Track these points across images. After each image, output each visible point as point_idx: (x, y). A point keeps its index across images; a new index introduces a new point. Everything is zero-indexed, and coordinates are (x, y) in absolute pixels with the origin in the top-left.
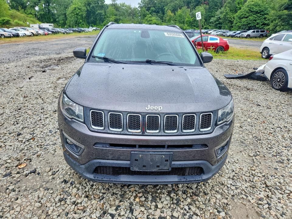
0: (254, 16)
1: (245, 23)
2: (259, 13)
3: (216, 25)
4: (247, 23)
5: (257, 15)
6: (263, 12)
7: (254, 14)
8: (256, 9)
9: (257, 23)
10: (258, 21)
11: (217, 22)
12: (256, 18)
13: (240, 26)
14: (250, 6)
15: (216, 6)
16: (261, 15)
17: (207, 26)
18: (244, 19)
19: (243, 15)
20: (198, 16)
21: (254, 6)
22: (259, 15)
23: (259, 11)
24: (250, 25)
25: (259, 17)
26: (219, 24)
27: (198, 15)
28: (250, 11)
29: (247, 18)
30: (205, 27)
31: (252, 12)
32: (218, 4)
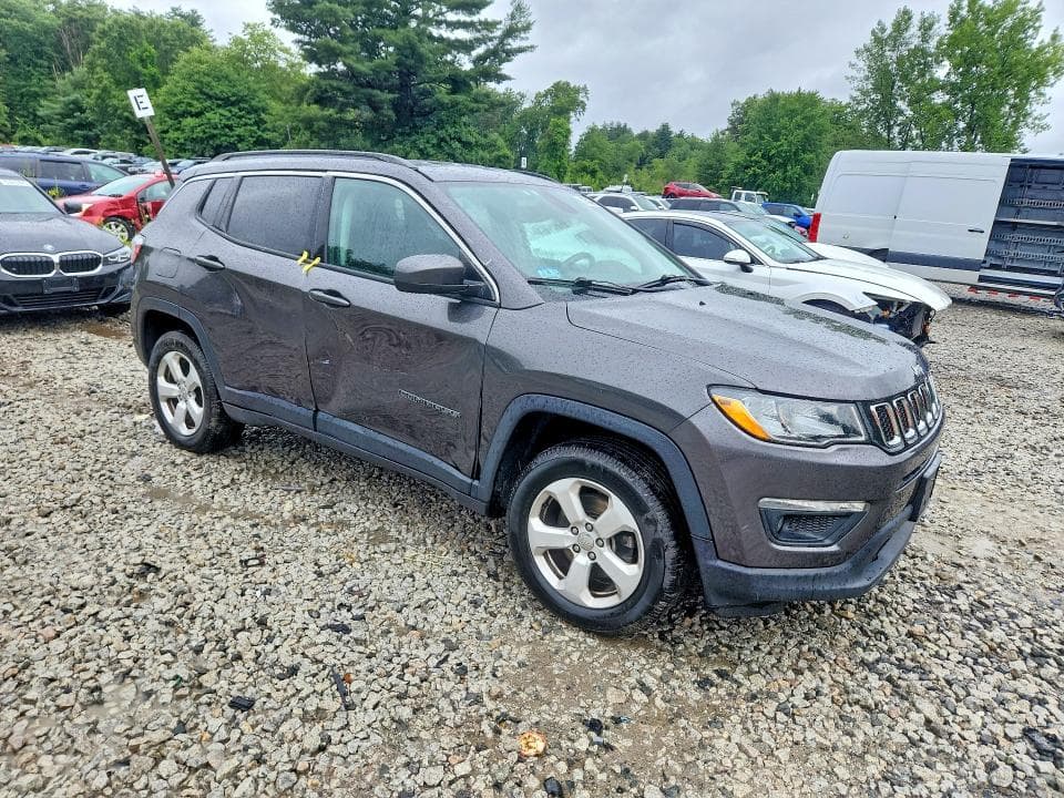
0: (221, 111)
1: (198, 133)
2: (233, 104)
3: (71, 129)
4: (204, 132)
5: (231, 112)
6: (246, 102)
7: (219, 106)
8: (220, 89)
9: (238, 136)
10: (240, 131)
11: (69, 120)
12: (228, 119)
13: (182, 144)
14: (196, 77)
15: (39, 54)
16: (240, 110)
17: (31, 132)
18: (189, 121)
19: (183, 105)
20: (142, 106)
21: (210, 79)
22: (235, 110)
23: (233, 99)
24: (218, 142)
25: (240, 117)
26: (80, 126)
27: (139, 100)
28: (202, 92)
29: (198, 115)
30: (19, 134)
31: (210, 97)
32: (49, 50)
